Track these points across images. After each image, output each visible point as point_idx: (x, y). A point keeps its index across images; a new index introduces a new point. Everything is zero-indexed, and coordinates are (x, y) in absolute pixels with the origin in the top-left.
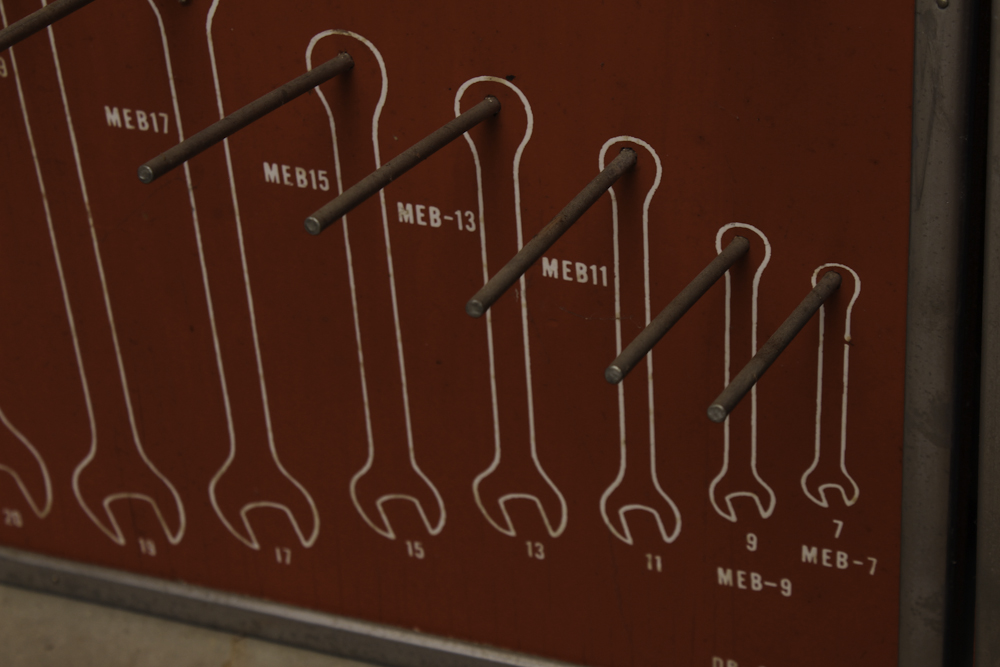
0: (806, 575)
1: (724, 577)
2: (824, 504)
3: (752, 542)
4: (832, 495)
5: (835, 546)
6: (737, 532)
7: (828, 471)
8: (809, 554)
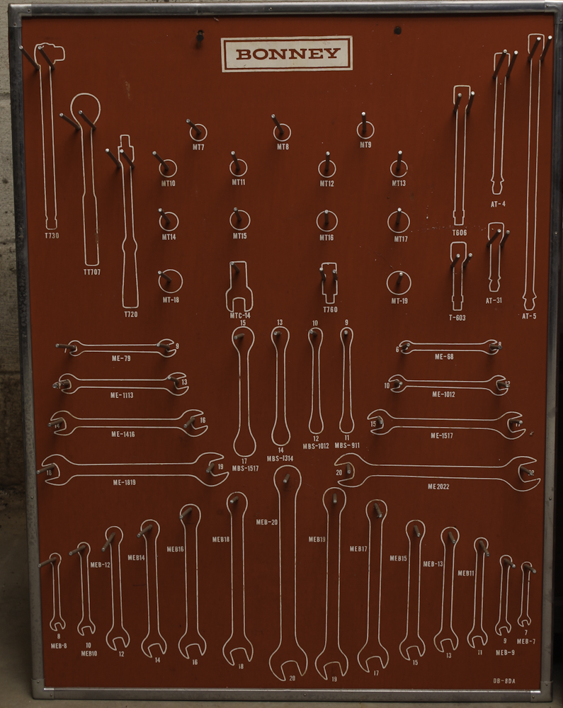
0: (518, 648)
1: (498, 653)
2: (523, 626)
3: (505, 640)
4: (525, 623)
5: (525, 638)
6: (502, 638)
7: (524, 617)
8: (519, 641)
